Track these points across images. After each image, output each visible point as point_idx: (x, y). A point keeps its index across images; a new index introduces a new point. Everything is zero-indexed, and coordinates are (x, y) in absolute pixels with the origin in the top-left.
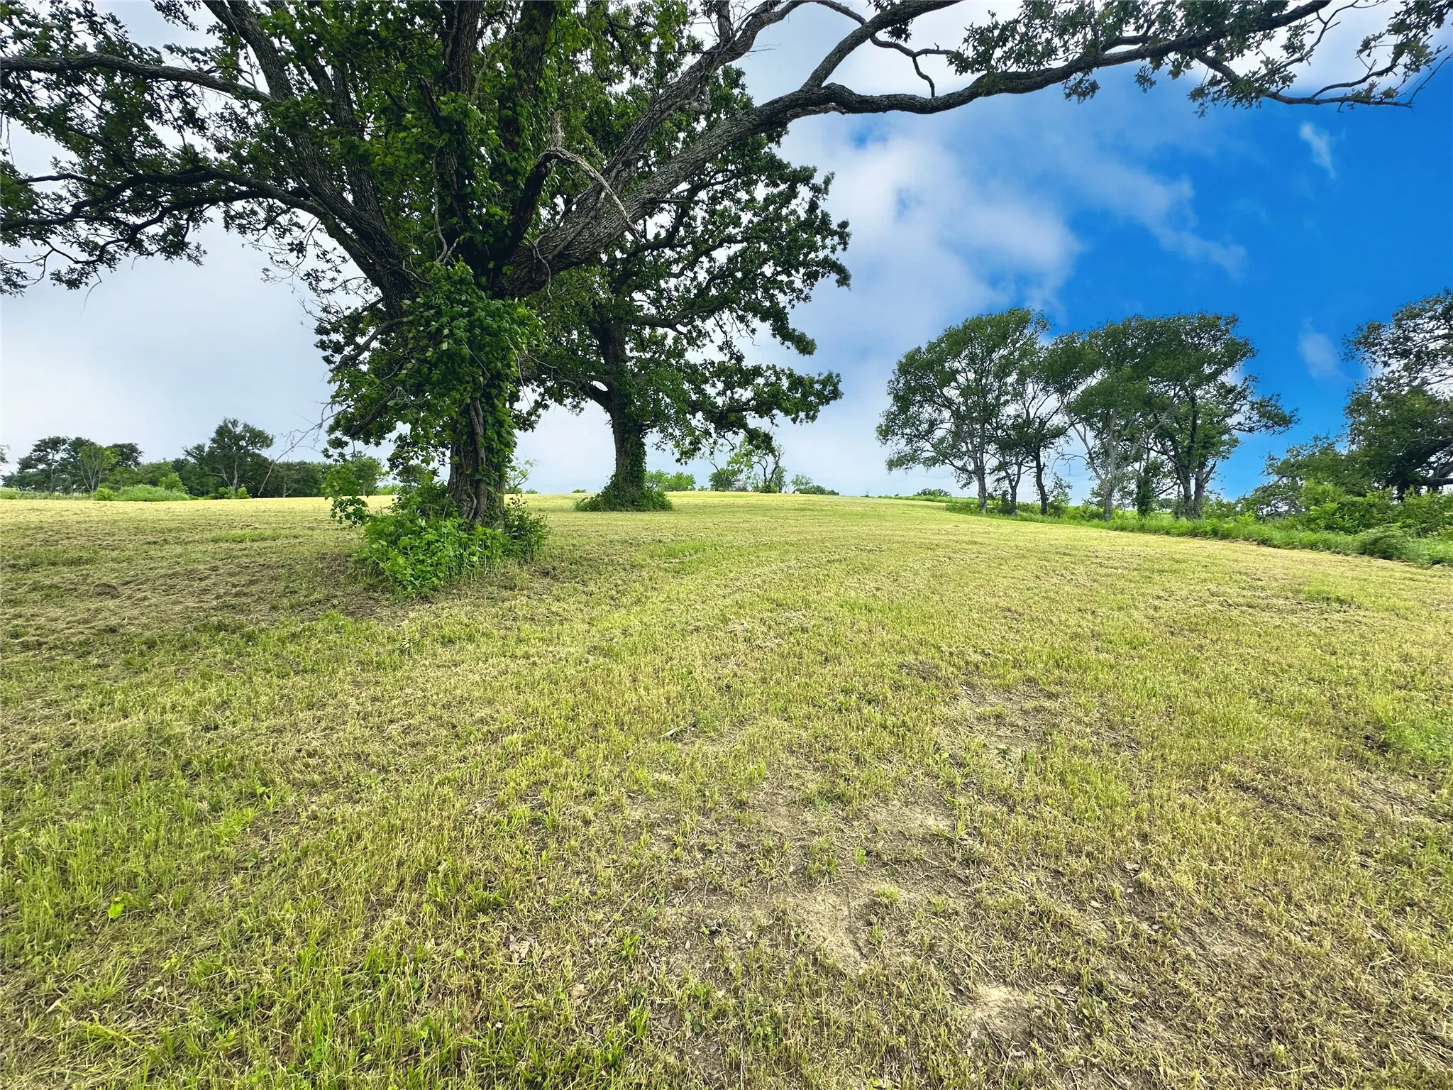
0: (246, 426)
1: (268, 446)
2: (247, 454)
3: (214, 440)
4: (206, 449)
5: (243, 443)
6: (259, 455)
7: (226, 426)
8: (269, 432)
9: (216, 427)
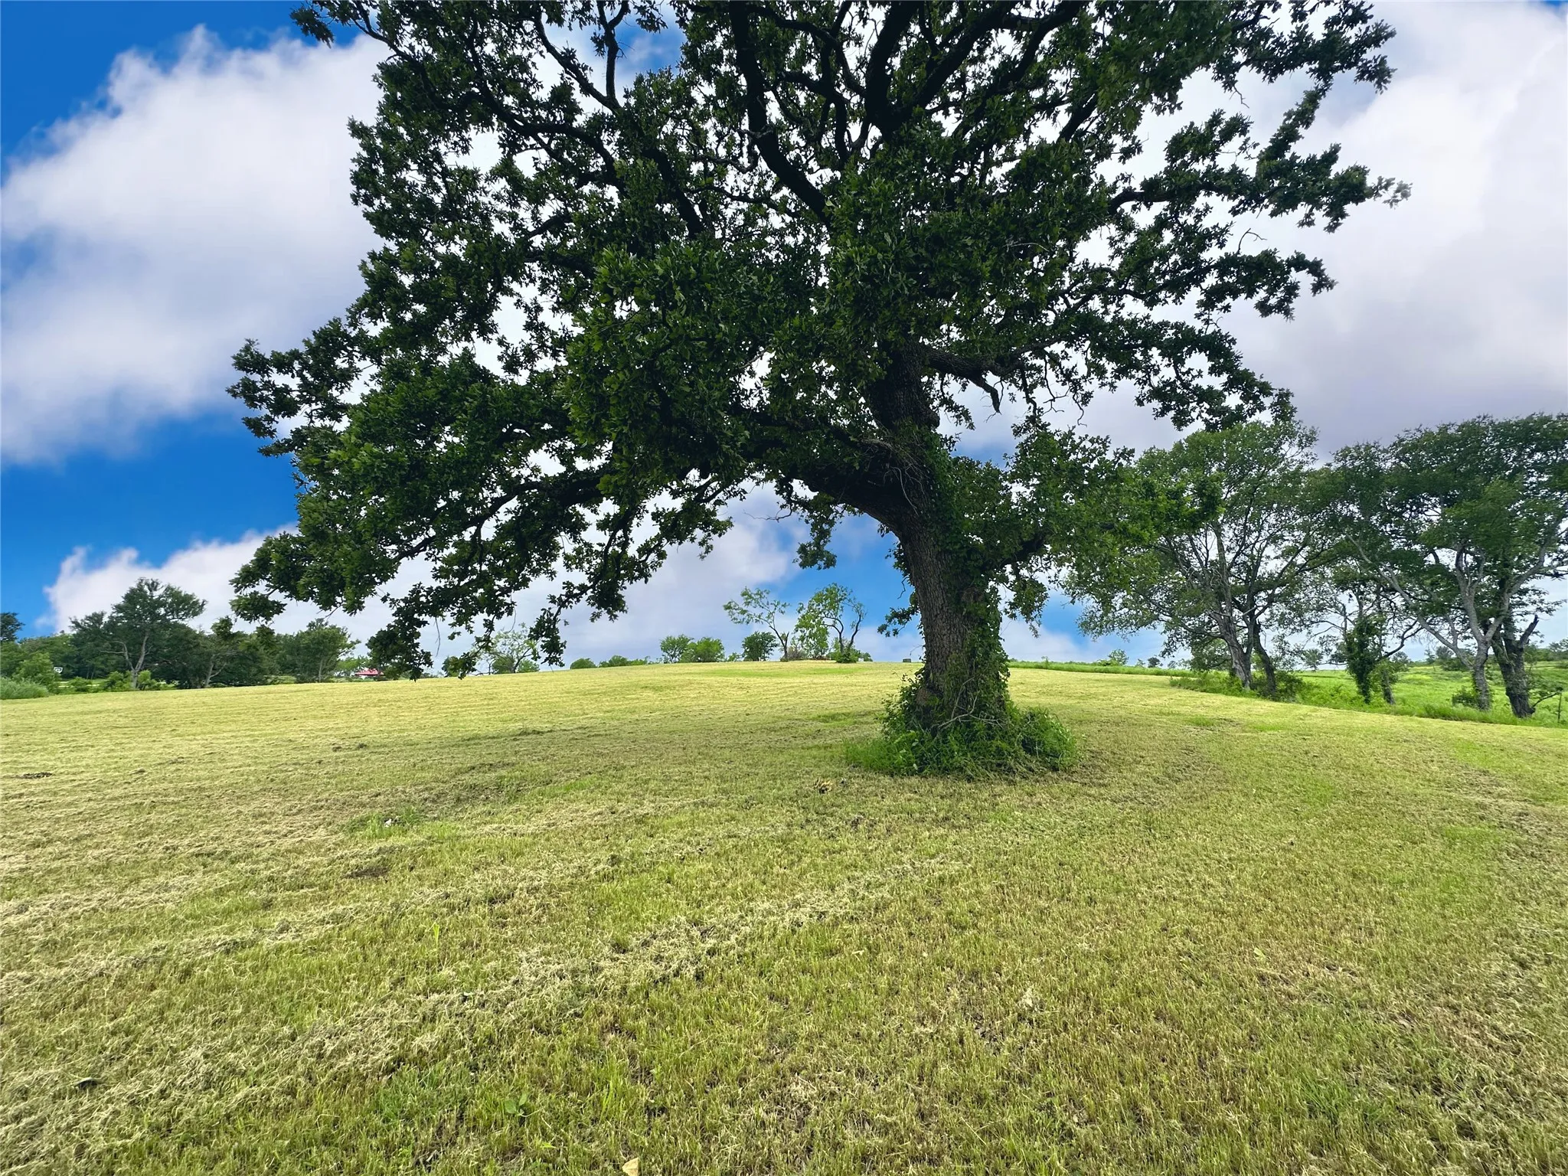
0: (169, 588)
1: (195, 614)
2: (166, 625)
3: (119, 608)
4: (105, 619)
5: (162, 611)
6: (183, 626)
7: (141, 588)
8: (199, 597)
9: (125, 591)
